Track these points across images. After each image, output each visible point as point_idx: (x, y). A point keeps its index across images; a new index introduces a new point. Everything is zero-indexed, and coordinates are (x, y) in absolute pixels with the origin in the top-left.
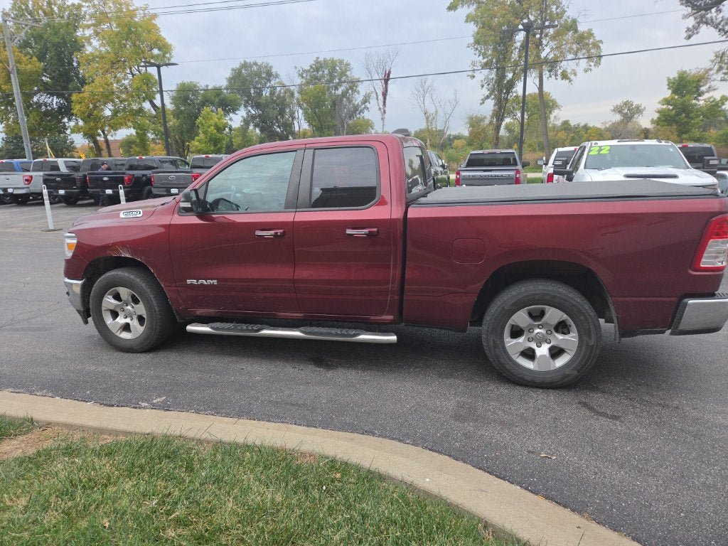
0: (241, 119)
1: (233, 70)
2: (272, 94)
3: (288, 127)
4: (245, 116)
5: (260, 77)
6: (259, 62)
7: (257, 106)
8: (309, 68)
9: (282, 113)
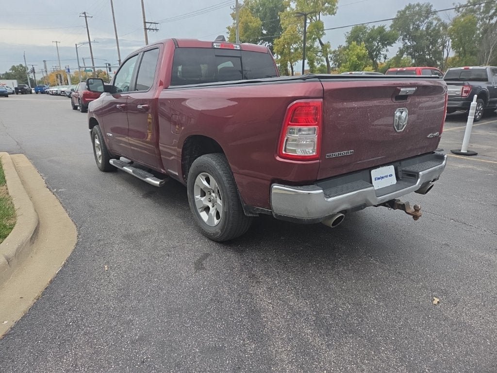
0: (398, 50)
1: (399, 12)
2: (428, 28)
3: (438, 54)
4: (402, 47)
5: (421, 16)
6: (421, 3)
7: (413, 38)
8: (466, 3)
9: (434, 42)
